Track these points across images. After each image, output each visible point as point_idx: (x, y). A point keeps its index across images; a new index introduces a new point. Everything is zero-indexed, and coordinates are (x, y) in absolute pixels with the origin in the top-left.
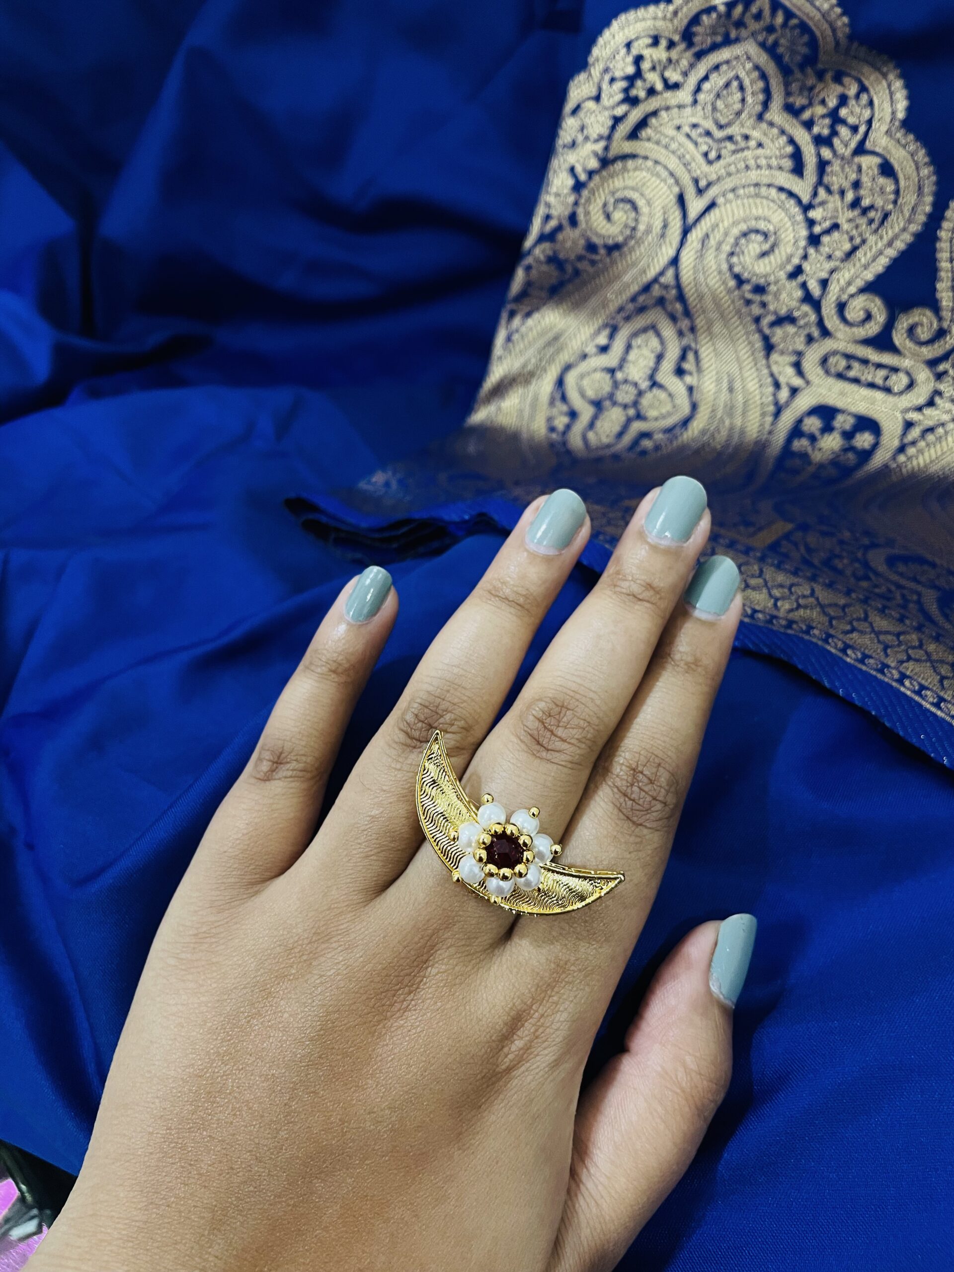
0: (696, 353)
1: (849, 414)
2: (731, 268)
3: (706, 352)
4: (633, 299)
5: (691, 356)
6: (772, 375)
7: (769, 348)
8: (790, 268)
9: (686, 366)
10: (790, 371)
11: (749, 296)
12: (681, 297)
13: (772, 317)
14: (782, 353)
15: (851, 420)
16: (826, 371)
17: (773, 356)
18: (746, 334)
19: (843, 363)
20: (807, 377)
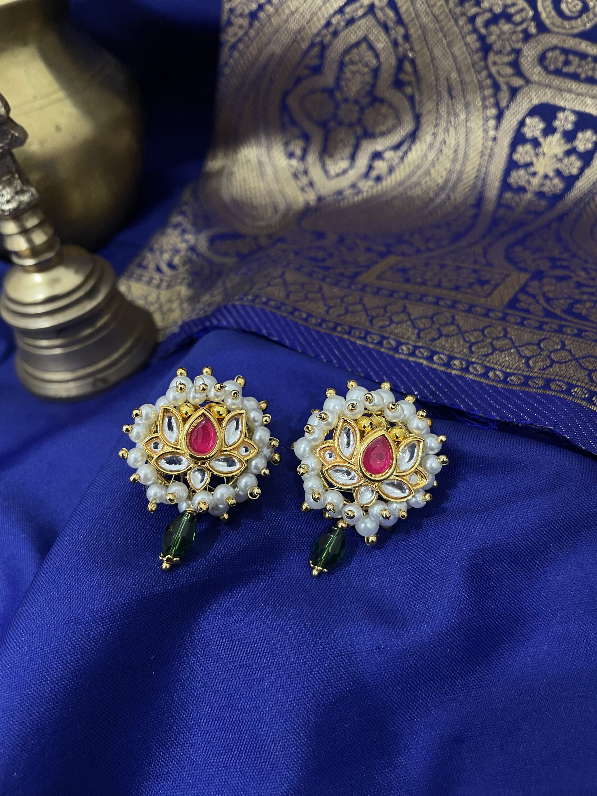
1: (570, 112)
6: (491, 77)
7: (486, 48)
10: (509, 71)
13: (488, 15)
14: (500, 52)
15: (572, 118)
16: (546, 69)
17: (492, 57)
18: (463, 38)
19: (562, 58)
20: (527, 73)
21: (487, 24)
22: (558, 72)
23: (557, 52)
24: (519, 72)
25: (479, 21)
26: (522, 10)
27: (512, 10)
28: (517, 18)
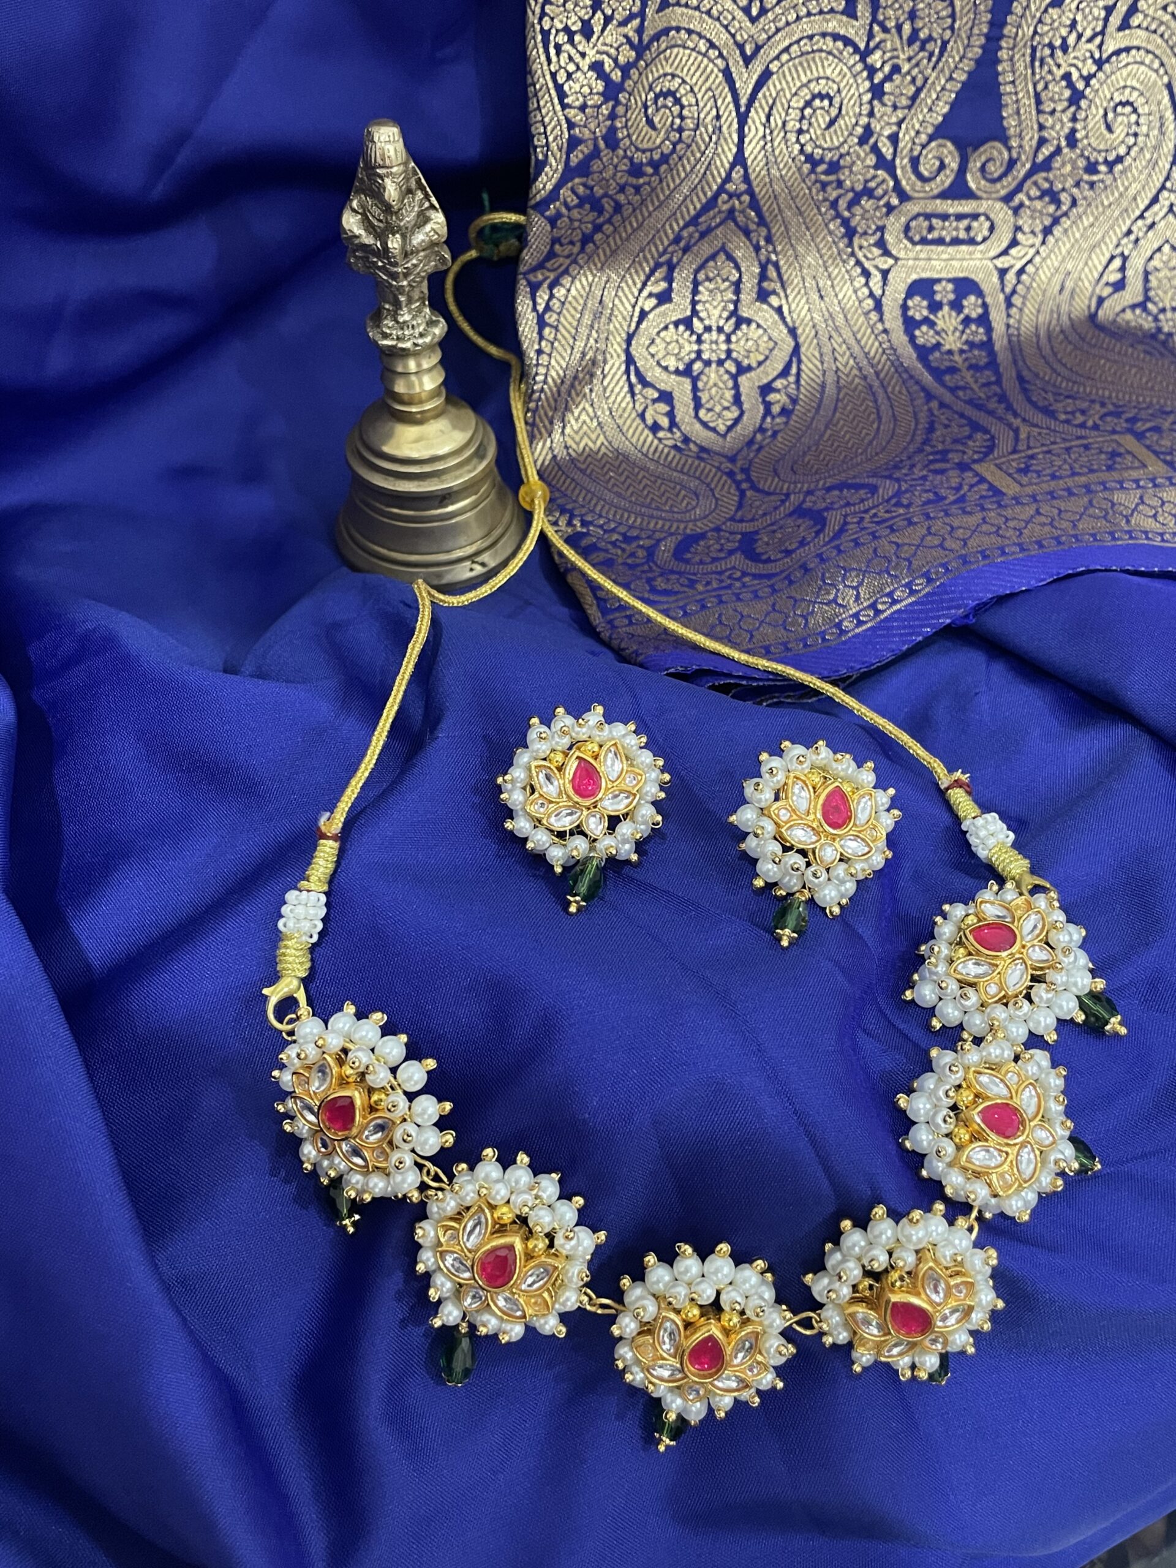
0: (776, 264)
1: (947, 281)
2: (803, 149)
3: (787, 262)
5: (771, 271)
6: (859, 263)
8: (859, 131)
9: (769, 285)
10: (875, 253)
11: (824, 178)
13: (850, 195)
14: (865, 233)
15: (950, 287)
16: (911, 240)
17: (856, 241)
18: (826, 225)
19: (926, 224)
20: (894, 252)
21: (850, 205)
22: (924, 241)
23: (921, 219)
24: (887, 253)
25: (842, 204)
26: (883, 181)
27: (872, 184)
28: (880, 191)
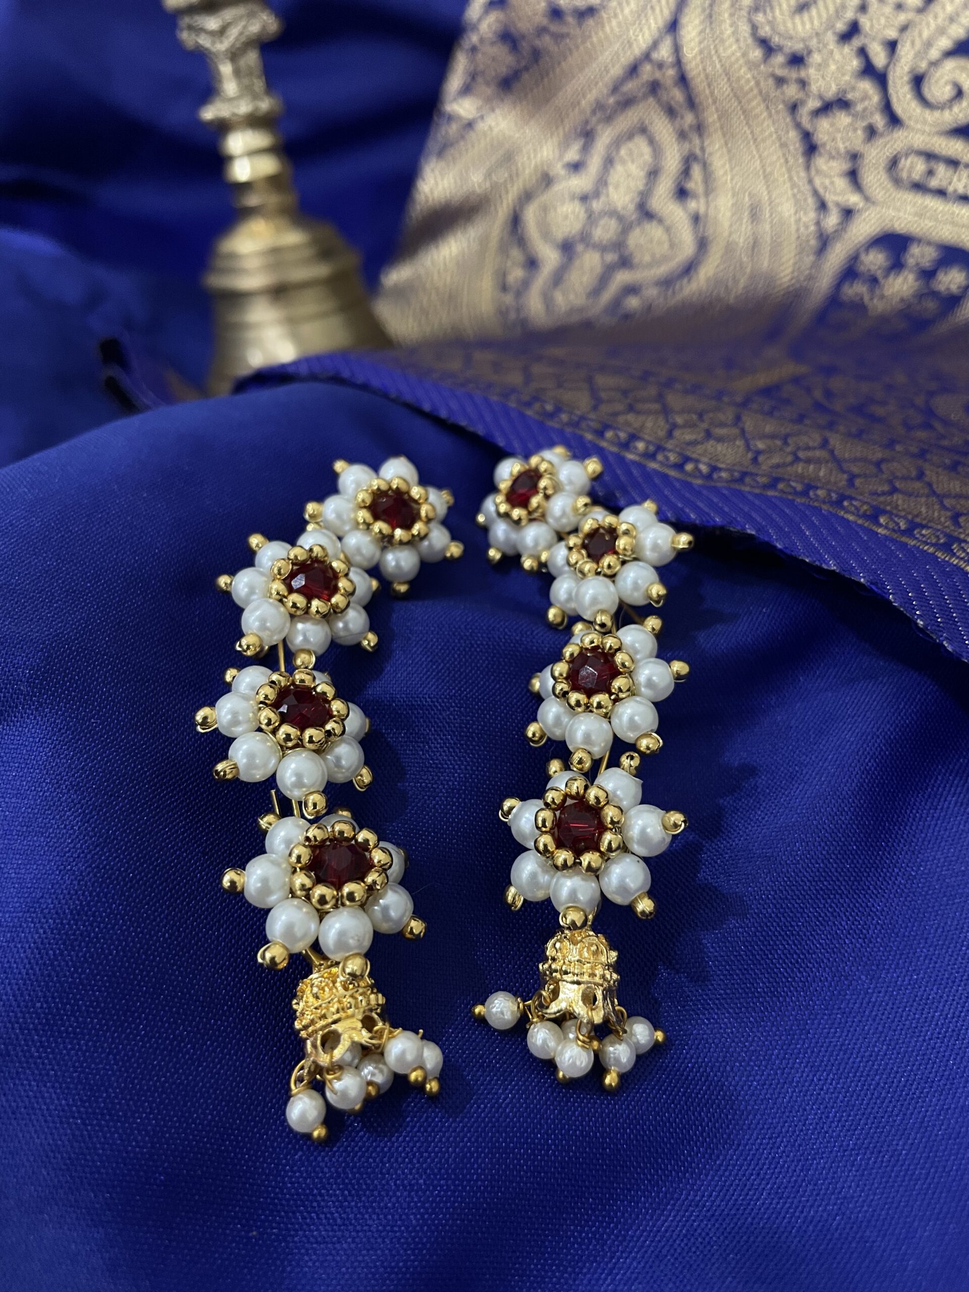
0: (705, 166)
1: (929, 243)
2: (754, 28)
3: (719, 163)
4: (615, 89)
5: (696, 172)
6: (816, 193)
7: (811, 148)
8: (841, 26)
9: (690, 185)
10: (842, 183)
11: (780, 72)
12: (683, 80)
13: (817, 102)
15: (932, 251)
16: (897, 181)
17: (818, 164)
18: (778, 136)
19: (922, 166)
20: (871, 189)
21: (815, 115)
23: (916, 156)
25: (803, 111)
26: (867, 94)
